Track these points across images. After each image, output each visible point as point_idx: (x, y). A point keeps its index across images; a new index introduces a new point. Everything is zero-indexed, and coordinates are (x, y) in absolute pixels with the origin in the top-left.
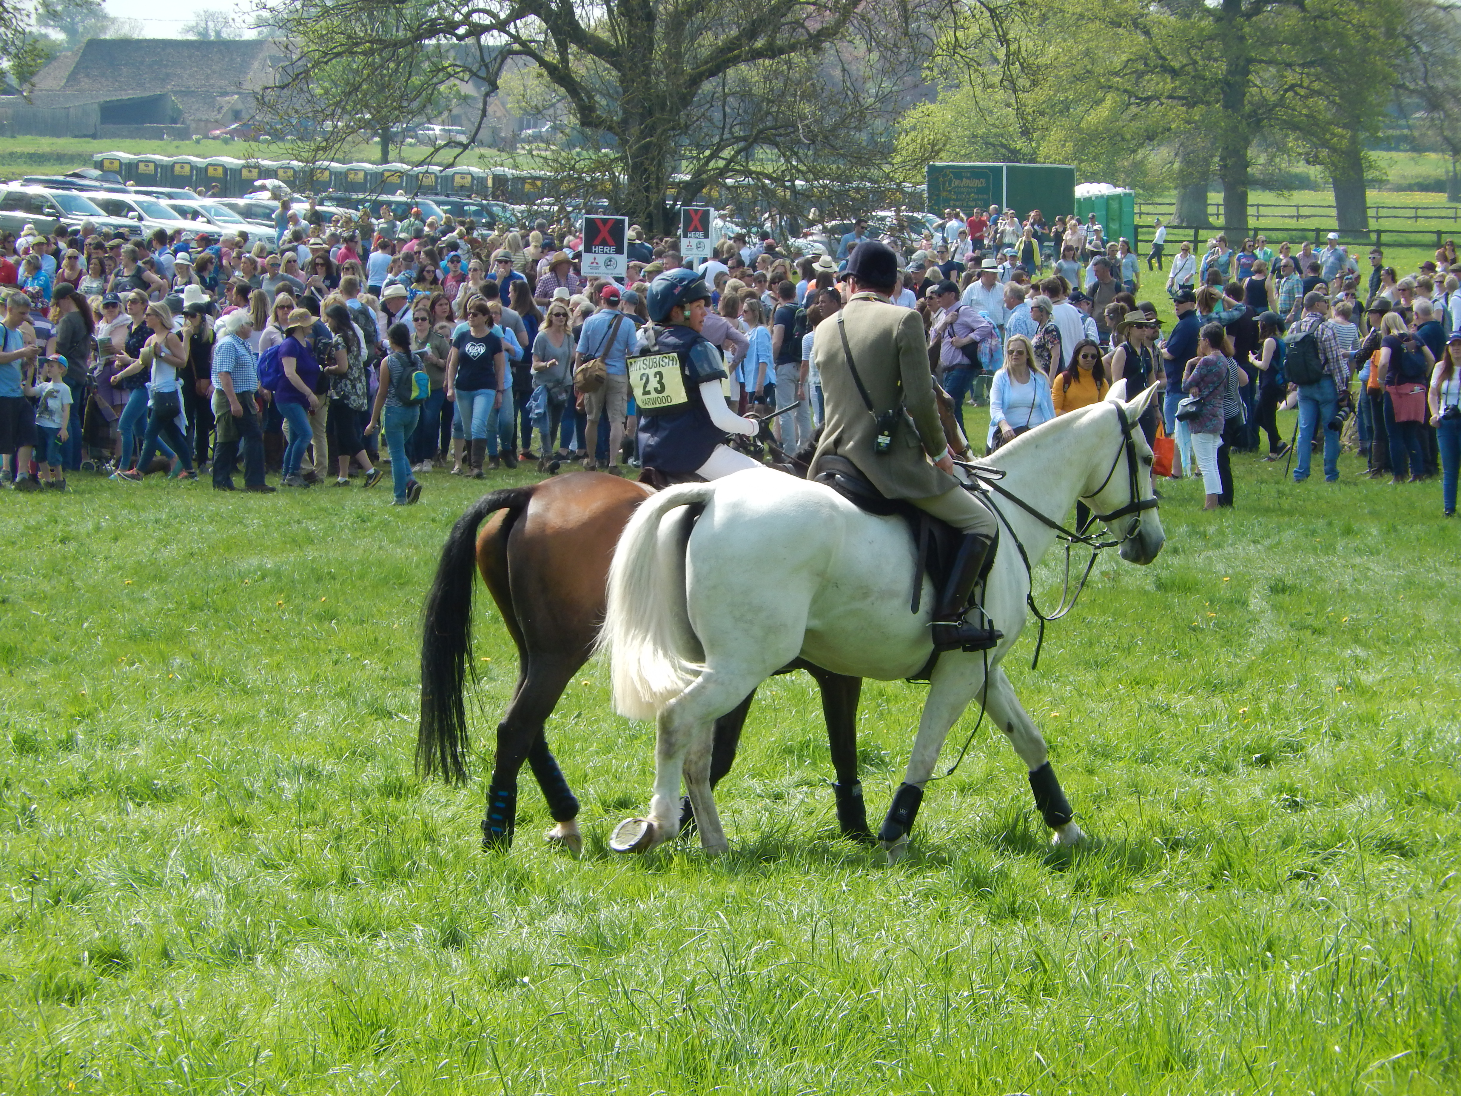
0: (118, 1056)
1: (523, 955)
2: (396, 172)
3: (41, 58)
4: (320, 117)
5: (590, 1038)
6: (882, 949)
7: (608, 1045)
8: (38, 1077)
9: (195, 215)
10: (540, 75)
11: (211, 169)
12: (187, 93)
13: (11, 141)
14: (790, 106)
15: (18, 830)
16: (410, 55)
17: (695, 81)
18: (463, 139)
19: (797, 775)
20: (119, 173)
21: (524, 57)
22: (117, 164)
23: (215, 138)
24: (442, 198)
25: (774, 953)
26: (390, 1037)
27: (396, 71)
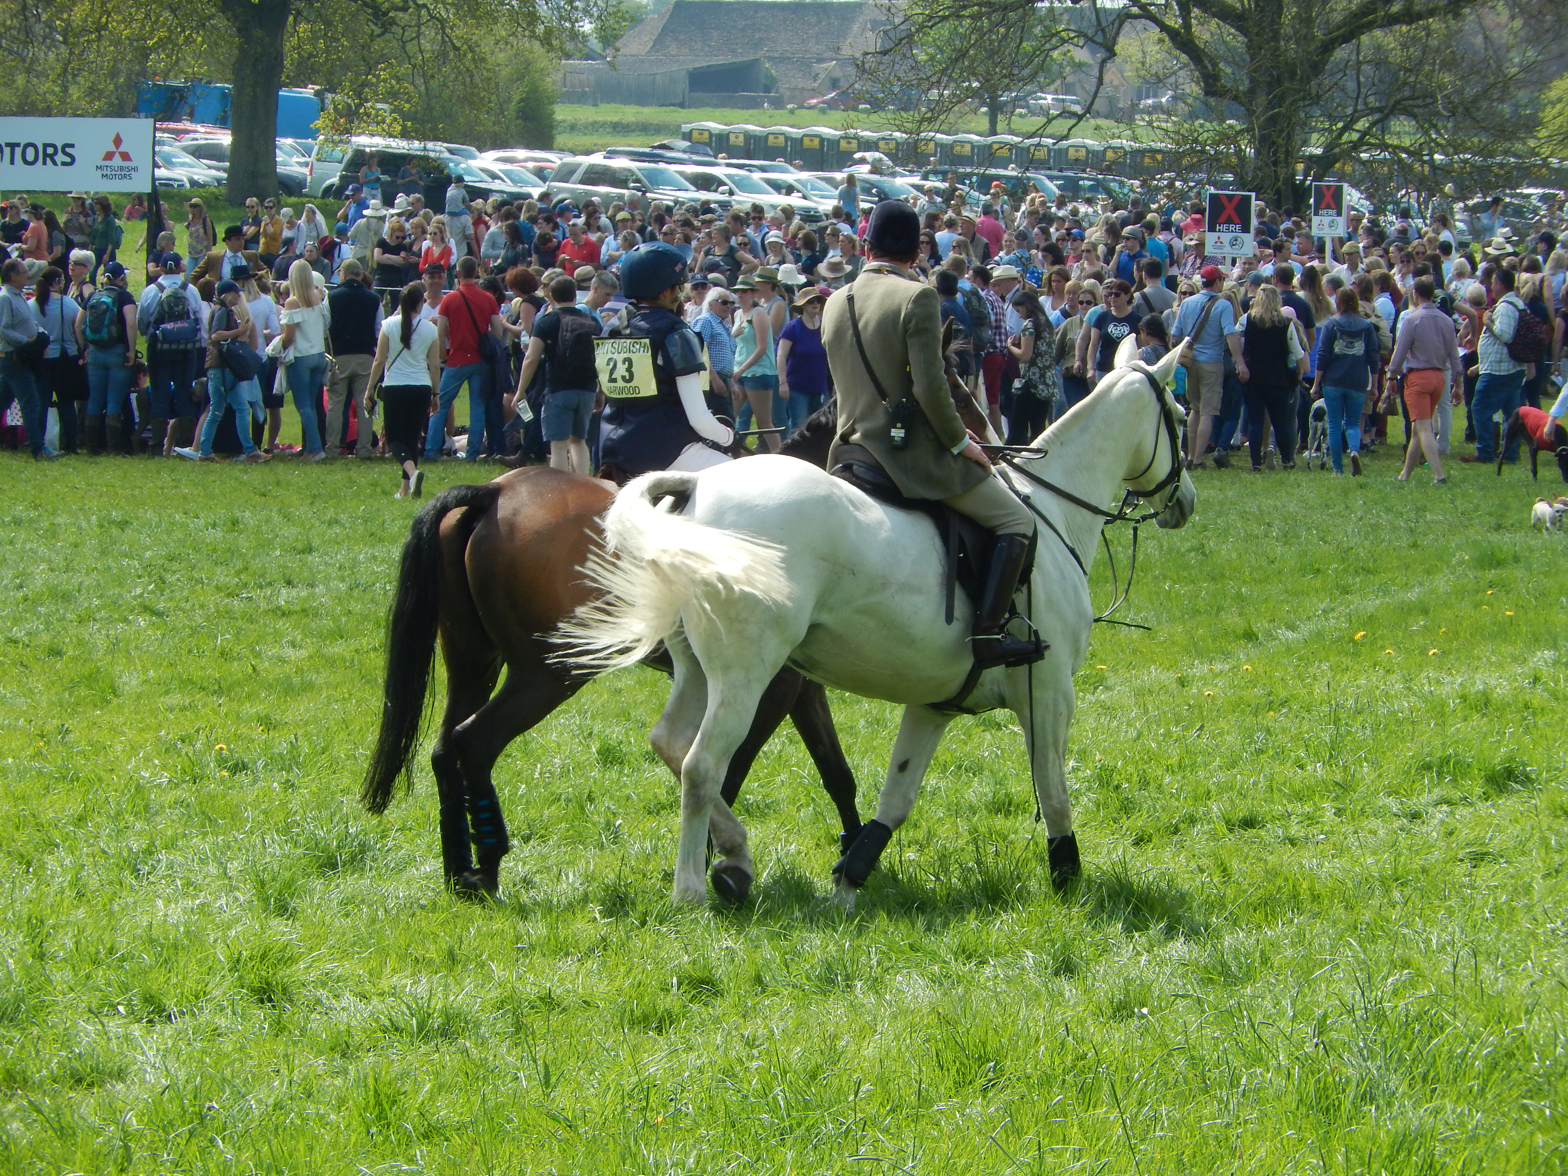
0: (709, 1089)
1: (1142, 984)
2: (1007, 144)
3: (625, 20)
4: (925, 86)
5: (1215, 1074)
6: (1527, 982)
7: (1234, 1082)
8: (623, 1111)
9: (790, 190)
10: (1161, 41)
11: (806, 141)
12: (782, 60)
13: (593, 109)
14: (1429, 76)
15: (602, 847)
16: (1022, 19)
17: (1328, 47)
18: (1077, 109)
19: (1437, 793)
20: (709, 144)
21: (1143, 21)
22: (706, 135)
23: (811, 108)
24: (1055, 173)
25: (1412, 983)
26: (998, 1070)
27: (1005, 36)
